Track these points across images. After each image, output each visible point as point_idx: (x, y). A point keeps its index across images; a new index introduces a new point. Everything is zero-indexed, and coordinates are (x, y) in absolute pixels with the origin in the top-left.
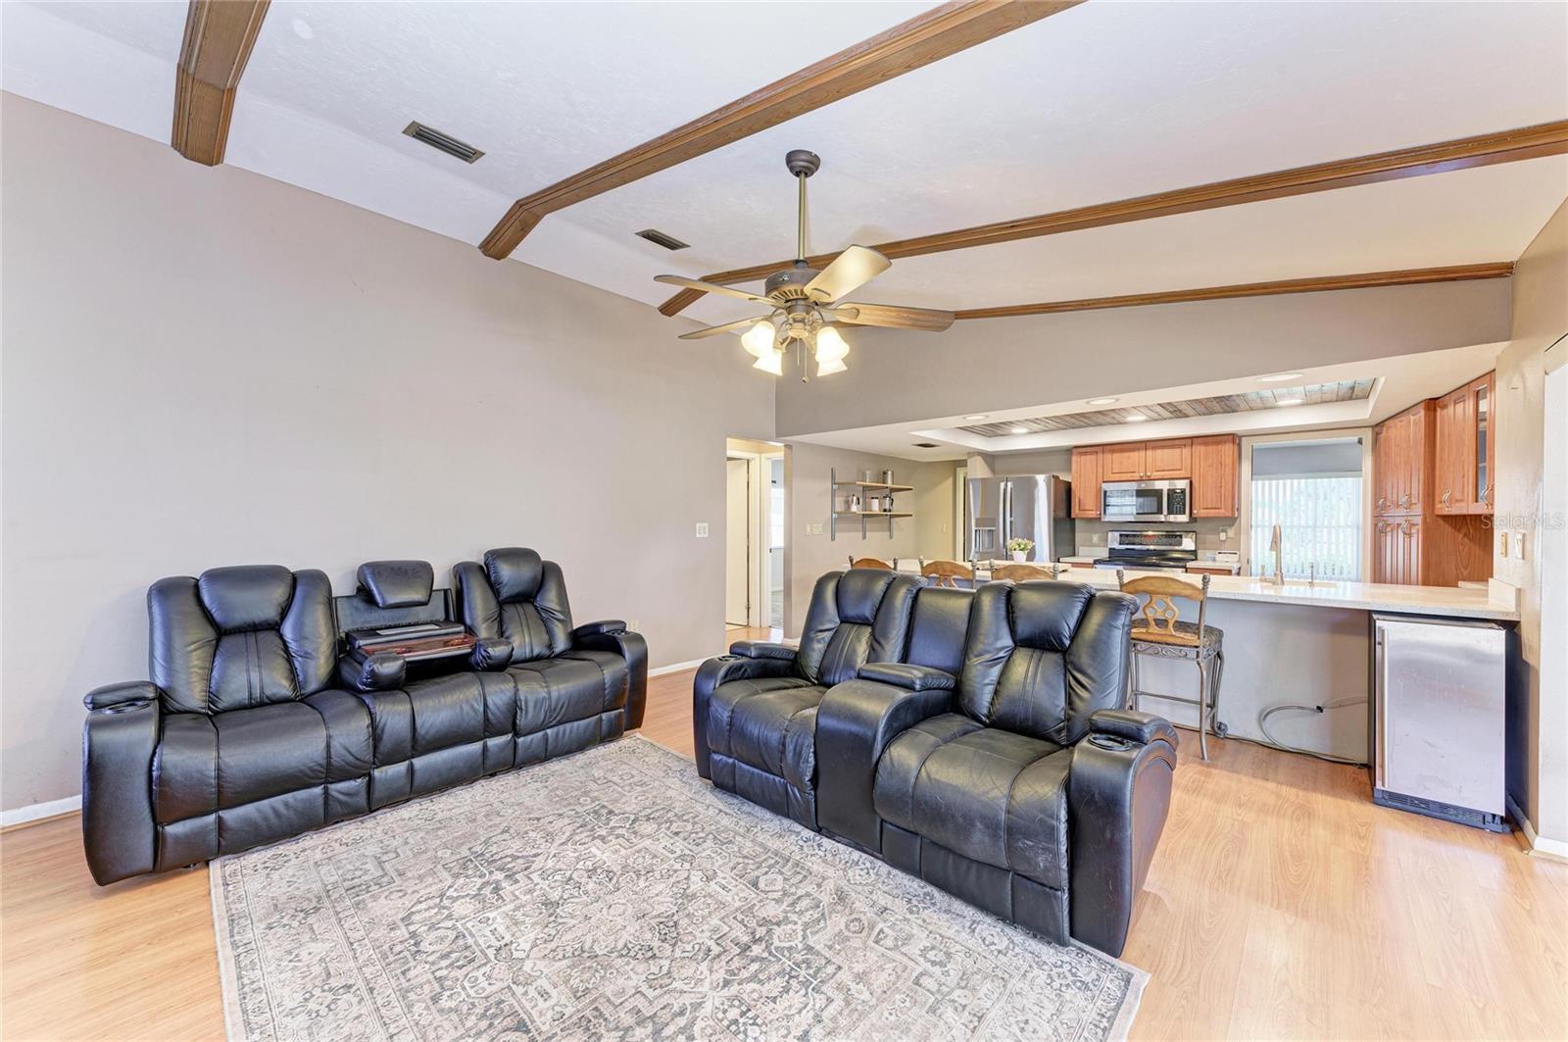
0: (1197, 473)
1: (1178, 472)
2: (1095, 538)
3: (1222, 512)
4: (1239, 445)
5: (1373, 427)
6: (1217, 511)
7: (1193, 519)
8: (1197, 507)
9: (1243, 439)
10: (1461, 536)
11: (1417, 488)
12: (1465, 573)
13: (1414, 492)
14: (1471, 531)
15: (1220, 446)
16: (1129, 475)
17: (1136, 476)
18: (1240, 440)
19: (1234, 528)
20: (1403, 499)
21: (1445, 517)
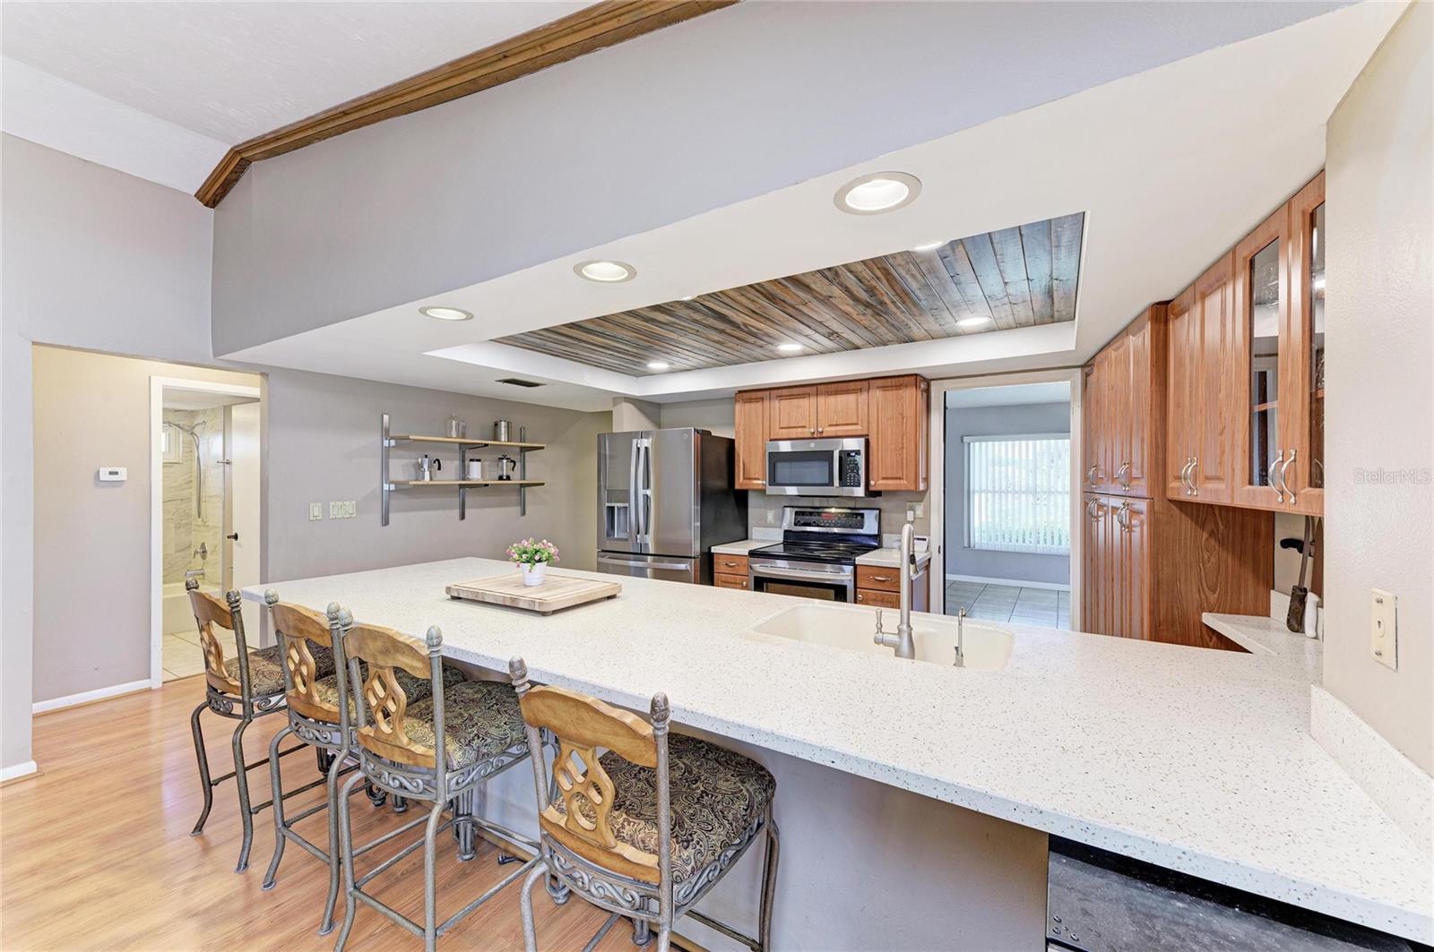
0: (875, 429)
1: (854, 427)
2: (770, 516)
3: (903, 484)
4: (928, 391)
5: (1082, 367)
6: (898, 482)
7: (872, 494)
8: (876, 477)
9: (932, 382)
10: (1205, 535)
11: (1140, 454)
12: (1213, 598)
13: (1136, 458)
14: (1221, 527)
15: (901, 392)
16: (800, 430)
17: (807, 432)
18: (929, 386)
19: (922, 504)
20: (1121, 471)
21: (1183, 506)
